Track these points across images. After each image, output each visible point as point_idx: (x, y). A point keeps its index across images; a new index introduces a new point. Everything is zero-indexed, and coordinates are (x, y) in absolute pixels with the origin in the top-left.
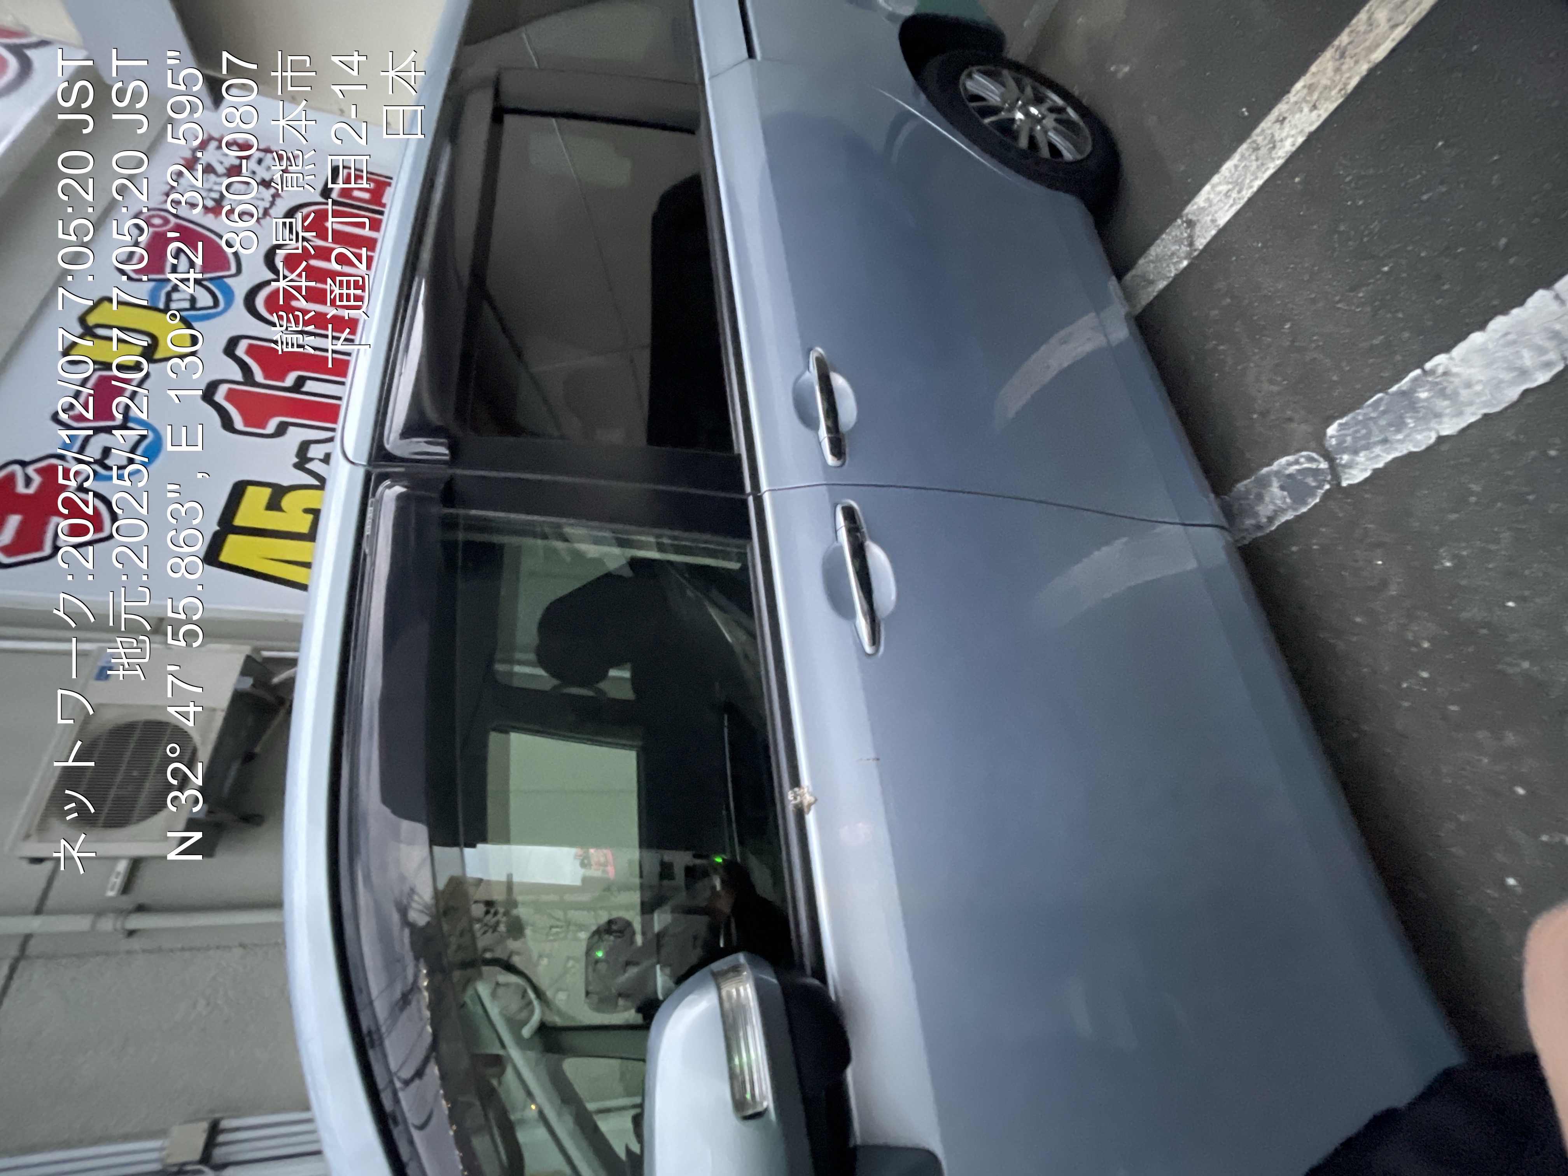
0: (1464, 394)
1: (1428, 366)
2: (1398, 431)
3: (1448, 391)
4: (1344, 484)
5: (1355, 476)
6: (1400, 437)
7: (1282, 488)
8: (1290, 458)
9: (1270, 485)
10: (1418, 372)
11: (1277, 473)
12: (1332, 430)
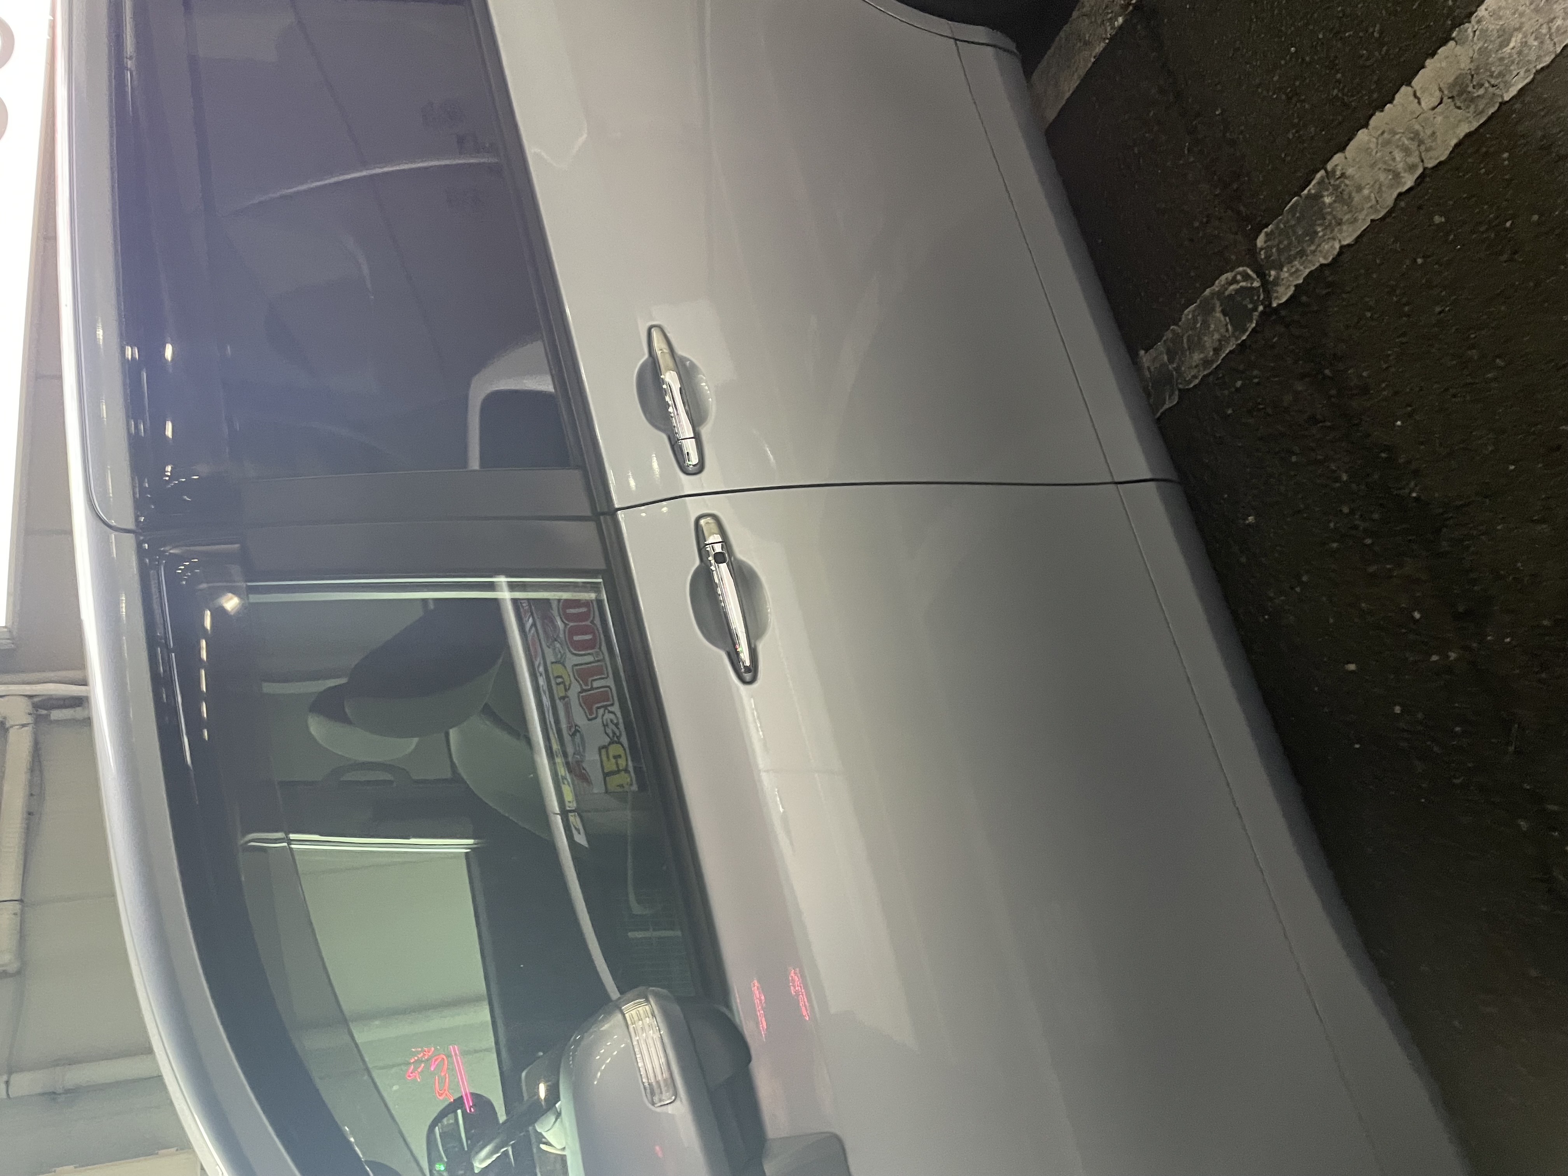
0: (1357, 198)
1: (1329, 166)
2: (1312, 241)
3: (1346, 197)
4: (1274, 305)
5: (1283, 294)
6: (1313, 248)
7: (1224, 313)
8: (1229, 275)
9: (1213, 309)
10: (1322, 173)
11: (1219, 294)
12: (1260, 241)
